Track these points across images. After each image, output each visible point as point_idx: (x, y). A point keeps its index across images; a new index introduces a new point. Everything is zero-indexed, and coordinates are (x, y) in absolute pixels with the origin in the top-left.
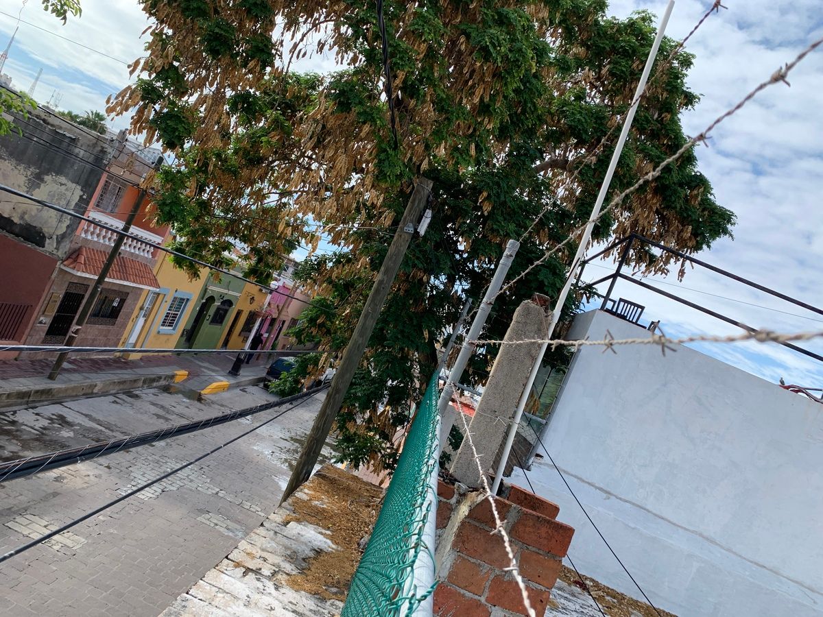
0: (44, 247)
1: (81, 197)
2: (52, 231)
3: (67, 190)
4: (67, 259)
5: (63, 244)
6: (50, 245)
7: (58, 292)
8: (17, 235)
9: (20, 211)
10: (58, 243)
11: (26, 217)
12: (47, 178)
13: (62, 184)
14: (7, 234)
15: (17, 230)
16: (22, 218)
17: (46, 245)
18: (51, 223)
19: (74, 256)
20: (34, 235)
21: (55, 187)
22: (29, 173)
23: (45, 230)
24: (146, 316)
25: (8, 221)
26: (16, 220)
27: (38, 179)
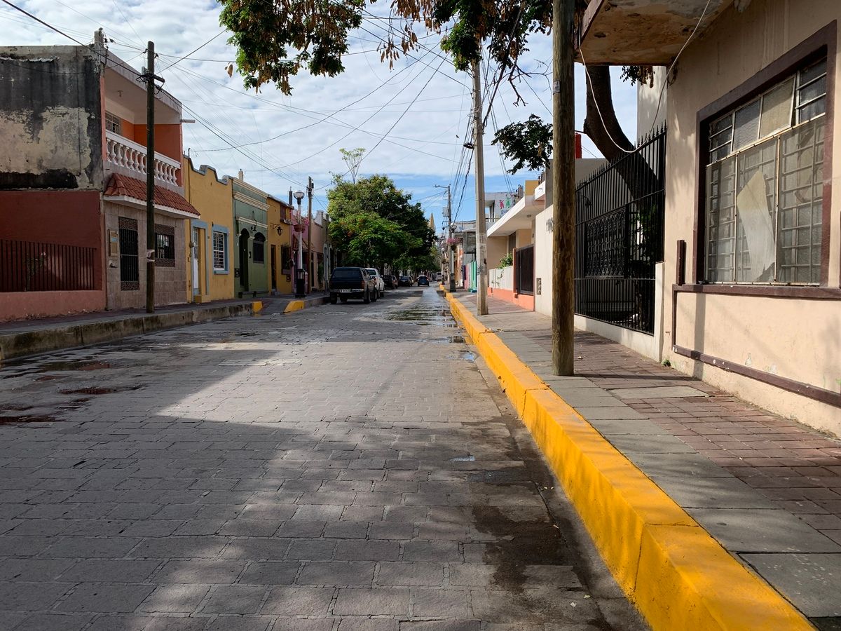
0: (77, 186)
1: (89, 118)
2: (77, 167)
3: (71, 118)
4: (106, 189)
5: (95, 175)
6: (83, 183)
7: (111, 224)
8: (44, 187)
9: (34, 161)
10: (90, 176)
11: (44, 164)
12: (46, 114)
13: (63, 115)
14: (34, 190)
15: (41, 181)
16: (40, 166)
17: (79, 184)
18: (72, 158)
19: (112, 184)
20: (60, 179)
21: (57, 121)
22: (24, 118)
23: (70, 169)
24: (198, 256)
25: (29, 176)
26: (35, 172)
27: (36, 122)
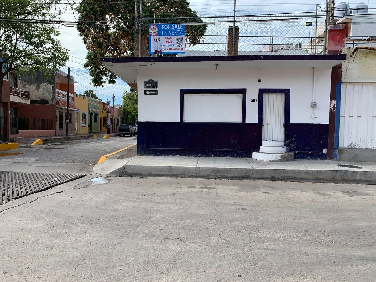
0: (49, 104)
1: (52, 86)
2: (49, 99)
3: (48, 86)
4: (56, 104)
5: (53, 101)
6: (50, 103)
7: (57, 114)
8: (40, 103)
9: (38, 97)
10: (52, 101)
11: (40, 98)
12: (41, 85)
13: (46, 85)
14: (37, 104)
15: (39, 102)
16: (39, 98)
17: (49, 103)
18: (48, 97)
19: (58, 103)
20: (44, 102)
21: (44, 87)
22: (36, 86)
23: (47, 99)
24: (78, 121)
25: (36, 100)
26: (38, 100)
27: (38, 87)
